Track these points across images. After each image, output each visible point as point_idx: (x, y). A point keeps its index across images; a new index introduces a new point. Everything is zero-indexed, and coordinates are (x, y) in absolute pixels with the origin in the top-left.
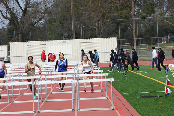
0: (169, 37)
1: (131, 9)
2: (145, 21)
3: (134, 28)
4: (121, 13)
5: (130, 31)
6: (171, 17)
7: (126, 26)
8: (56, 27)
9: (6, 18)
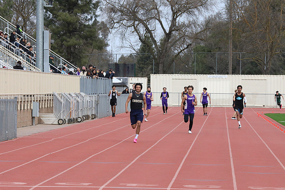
8: (205, 57)
9: (144, 42)
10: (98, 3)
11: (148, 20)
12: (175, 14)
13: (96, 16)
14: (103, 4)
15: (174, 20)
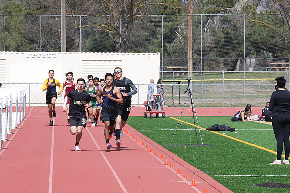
2: (213, 22)
5: (180, 40)
6: (269, 17)
7: (173, 31)
8: (22, 22)
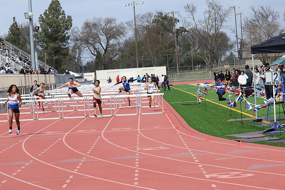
0: (200, 66)
1: (175, 47)
2: (184, 56)
3: (177, 60)
4: (169, 50)
5: (174, 62)
6: (201, 53)
7: (172, 59)
8: (126, 60)
9: (94, 55)
10: (69, 36)
11: (95, 43)
12: (108, 39)
13: (68, 44)
14: (71, 37)
15: (108, 42)
